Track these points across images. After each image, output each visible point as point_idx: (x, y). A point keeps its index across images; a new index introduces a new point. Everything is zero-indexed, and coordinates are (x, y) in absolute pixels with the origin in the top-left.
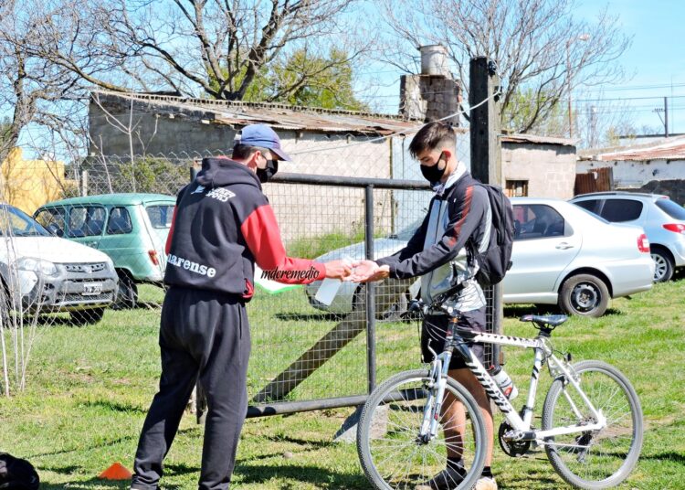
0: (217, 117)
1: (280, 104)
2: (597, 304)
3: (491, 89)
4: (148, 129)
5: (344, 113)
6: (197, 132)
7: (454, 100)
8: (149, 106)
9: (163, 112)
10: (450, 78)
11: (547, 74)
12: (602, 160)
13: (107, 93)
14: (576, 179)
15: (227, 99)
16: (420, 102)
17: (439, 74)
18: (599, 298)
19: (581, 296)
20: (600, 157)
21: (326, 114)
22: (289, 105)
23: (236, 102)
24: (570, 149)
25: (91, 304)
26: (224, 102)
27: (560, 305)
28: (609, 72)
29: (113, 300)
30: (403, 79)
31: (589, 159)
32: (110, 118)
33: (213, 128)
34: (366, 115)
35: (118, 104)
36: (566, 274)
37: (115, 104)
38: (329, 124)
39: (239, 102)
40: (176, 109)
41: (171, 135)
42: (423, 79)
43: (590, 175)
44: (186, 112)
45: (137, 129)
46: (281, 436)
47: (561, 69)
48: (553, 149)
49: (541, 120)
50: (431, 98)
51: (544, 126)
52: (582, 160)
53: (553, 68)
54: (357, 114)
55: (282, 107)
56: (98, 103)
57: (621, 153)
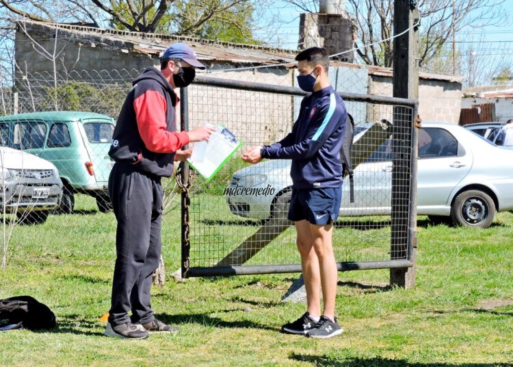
0: (135, 47)
1: (190, 37)
2: (485, 217)
3: (411, 21)
4: (70, 56)
5: (248, 47)
6: (117, 61)
7: (349, 38)
8: (73, 35)
9: (85, 41)
10: (346, 18)
11: (436, 16)
12: (485, 97)
13: (33, 22)
14: (461, 114)
15: (140, 31)
16: (318, 39)
17: (336, 13)
18: (487, 212)
19: (471, 209)
20: (482, 95)
21: (232, 47)
22: (198, 38)
23: (149, 34)
24: (456, 85)
25: (39, 206)
26: (138, 33)
27: (453, 217)
28: (494, 15)
29: (58, 203)
30: (303, 17)
31: (472, 96)
32: (36, 46)
33: (132, 57)
34: (268, 49)
35: (43, 33)
36: (458, 189)
37: (41, 33)
38: (236, 57)
39: (152, 34)
40: (97, 40)
41: (92, 62)
42: (320, 17)
43: (474, 110)
44: (107, 41)
45: (60, 56)
46: (237, 298)
47: (449, 11)
48: (440, 86)
49: (429, 59)
50: (328, 36)
51: (432, 63)
52: (466, 97)
53: (442, 10)
54: (260, 48)
55: (191, 40)
56: (25, 32)
57: (503, 91)
